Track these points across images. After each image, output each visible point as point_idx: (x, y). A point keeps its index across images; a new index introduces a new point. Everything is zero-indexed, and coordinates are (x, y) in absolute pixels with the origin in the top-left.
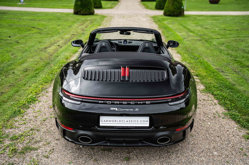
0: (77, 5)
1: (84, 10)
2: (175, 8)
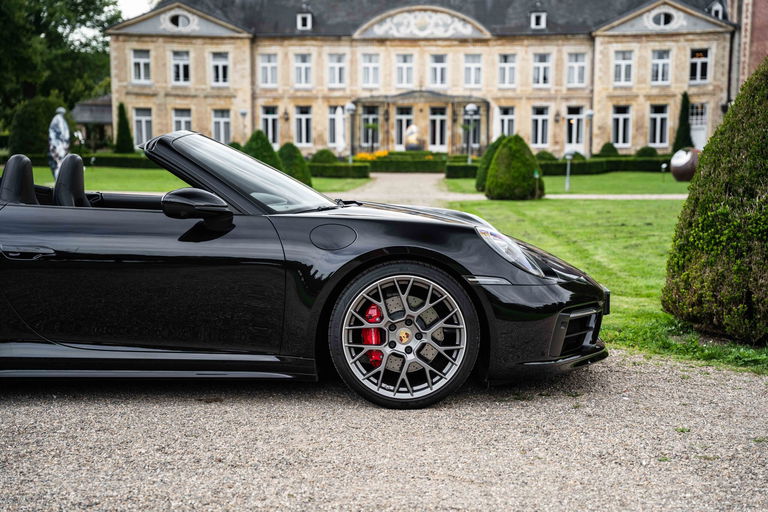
2: (514, 178)
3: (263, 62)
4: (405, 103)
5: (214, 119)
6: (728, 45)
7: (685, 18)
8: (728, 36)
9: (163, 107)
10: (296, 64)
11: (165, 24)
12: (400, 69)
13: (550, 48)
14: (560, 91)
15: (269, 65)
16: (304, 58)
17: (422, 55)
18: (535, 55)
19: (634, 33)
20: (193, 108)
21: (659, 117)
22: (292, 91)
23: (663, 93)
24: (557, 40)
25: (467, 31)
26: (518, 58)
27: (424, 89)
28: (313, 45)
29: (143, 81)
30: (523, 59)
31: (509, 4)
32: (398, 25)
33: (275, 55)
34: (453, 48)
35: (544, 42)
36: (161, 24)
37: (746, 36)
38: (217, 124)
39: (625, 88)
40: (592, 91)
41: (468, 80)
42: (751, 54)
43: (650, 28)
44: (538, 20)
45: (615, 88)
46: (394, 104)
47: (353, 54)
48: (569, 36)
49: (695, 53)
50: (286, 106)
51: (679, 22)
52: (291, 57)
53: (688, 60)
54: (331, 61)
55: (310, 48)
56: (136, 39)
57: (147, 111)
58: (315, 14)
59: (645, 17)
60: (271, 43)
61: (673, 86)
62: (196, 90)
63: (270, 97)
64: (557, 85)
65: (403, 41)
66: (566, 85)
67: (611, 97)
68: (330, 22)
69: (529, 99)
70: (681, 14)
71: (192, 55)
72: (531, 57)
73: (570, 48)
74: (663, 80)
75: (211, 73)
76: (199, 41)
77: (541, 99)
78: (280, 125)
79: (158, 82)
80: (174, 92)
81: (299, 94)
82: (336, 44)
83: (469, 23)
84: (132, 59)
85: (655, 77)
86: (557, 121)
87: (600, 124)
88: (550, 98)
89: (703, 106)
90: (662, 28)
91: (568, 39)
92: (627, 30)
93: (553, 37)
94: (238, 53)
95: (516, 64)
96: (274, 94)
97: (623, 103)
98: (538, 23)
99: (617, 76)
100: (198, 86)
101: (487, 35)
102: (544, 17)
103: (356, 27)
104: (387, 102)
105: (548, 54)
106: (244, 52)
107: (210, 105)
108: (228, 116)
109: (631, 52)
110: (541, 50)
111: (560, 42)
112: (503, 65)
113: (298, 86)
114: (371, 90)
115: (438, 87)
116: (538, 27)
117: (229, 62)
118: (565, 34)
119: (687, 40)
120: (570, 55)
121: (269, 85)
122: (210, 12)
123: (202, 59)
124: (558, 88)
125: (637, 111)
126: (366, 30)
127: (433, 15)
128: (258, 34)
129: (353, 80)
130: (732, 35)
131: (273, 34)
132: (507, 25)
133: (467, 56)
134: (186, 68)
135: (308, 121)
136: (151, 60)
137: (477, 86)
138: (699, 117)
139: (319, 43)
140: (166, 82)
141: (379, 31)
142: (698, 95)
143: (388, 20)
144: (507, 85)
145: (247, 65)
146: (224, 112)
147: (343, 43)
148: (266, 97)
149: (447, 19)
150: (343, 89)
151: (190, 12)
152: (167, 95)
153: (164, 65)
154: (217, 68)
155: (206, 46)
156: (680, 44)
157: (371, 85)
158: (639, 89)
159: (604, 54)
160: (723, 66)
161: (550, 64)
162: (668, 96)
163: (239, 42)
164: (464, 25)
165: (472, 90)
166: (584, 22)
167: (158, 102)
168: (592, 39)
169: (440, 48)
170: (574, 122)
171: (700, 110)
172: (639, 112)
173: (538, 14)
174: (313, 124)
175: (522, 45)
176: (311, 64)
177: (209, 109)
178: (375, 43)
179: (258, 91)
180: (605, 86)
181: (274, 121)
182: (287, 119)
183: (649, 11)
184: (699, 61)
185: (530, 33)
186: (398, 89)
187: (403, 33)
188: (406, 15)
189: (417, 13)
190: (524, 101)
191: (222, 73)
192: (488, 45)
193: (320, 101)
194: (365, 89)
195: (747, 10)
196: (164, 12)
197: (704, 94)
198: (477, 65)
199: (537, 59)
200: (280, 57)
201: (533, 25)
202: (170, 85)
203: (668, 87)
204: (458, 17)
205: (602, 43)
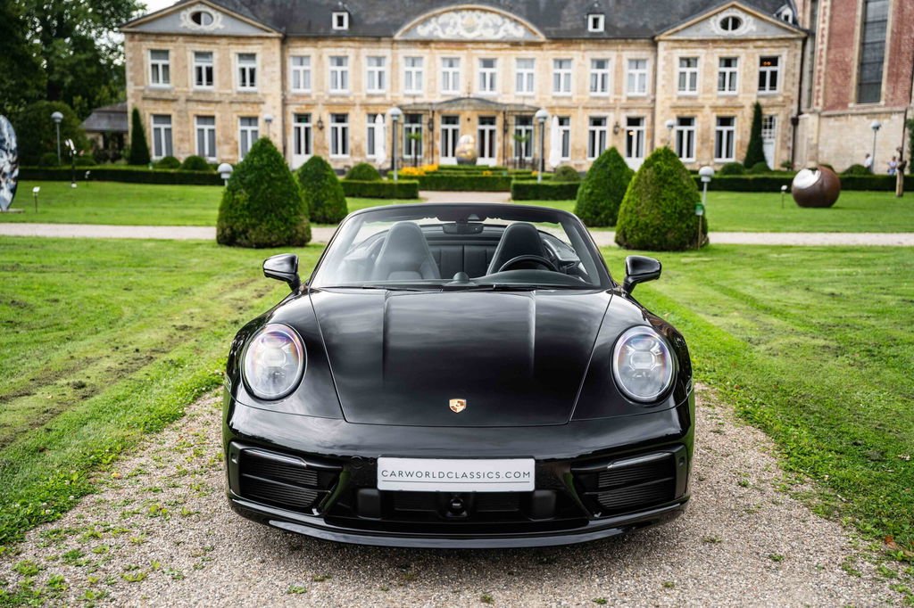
0: (231, 207)
1: (264, 227)
2: (666, 216)
3: (295, 65)
4: (452, 111)
5: (241, 128)
6: (799, 52)
7: (754, 23)
8: (800, 43)
9: (183, 114)
10: (330, 67)
11: (186, 23)
12: (446, 74)
13: (609, 54)
14: (620, 100)
15: (301, 68)
16: (340, 61)
17: (470, 57)
18: (593, 60)
19: (700, 38)
20: (217, 115)
21: (725, 129)
22: (327, 97)
23: (730, 104)
24: (617, 44)
25: (519, 33)
26: (574, 64)
27: (471, 96)
28: (349, 47)
29: (161, 85)
30: (580, 65)
31: (563, 5)
32: (444, 26)
33: (308, 57)
34: (503, 52)
35: (603, 47)
36: (180, 21)
37: (822, 43)
38: (244, 132)
39: (690, 98)
40: (654, 101)
41: (519, 87)
42: (828, 62)
43: (717, 32)
44: (596, 21)
45: (680, 98)
46: (440, 112)
47: (394, 57)
48: (630, 41)
49: (763, 61)
50: (321, 114)
51: (749, 27)
52: (326, 59)
53: (757, 69)
54: (370, 65)
55: (347, 49)
56: (154, 38)
57: (166, 118)
58: (352, 13)
59: (712, 19)
60: (304, 43)
61: (741, 96)
62: (221, 94)
63: (301, 104)
64: (616, 93)
65: (449, 43)
66: (626, 93)
67: (674, 107)
68: (368, 22)
69: (585, 108)
70: (750, 18)
71: (216, 56)
72: (588, 63)
73: (630, 53)
74: (730, 90)
75: (237, 76)
76: (224, 41)
77: (598, 108)
78: (313, 134)
79: (178, 86)
80: (196, 98)
81: (335, 100)
82: (376, 45)
83: (522, 24)
84: (149, 61)
85: (722, 85)
86: (616, 133)
87: (663, 137)
88: (608, 108)
89: (771, 119)
90: (730, 33)
91: (629, 44)
92: (693, 34)
93: (613, 41)
94: (267, 55)
95: (573, 70)
96: (307, 100)
97: (687, 114)
98: (595, 26)
99: (682, 85)
100: (222, 91)
101: (541, 38)
102: (602, 19)
103: (397, 27)
104: (432, 109)
105: (607, 60)
106: (274, 53)
107: (237, 112)
108: (256, 125)
109: (696, 59)
110: (599, 55)
111: (620, 47)
112: (558, 71)
113: (334, 91)
114: (414, 97)
115: (487, 94)
116: (596, 30)
117: (257, 64)
118: (626, 39)
119: (756, 47)
120: (631, 61)
121: (302, 91)
122: (236, 9)
123: (227, 61)
124: (616, 97)
125: (703, 123)
126: (408, 30)
127: (482, 14)
128: (289, 34)
129: (394, 86)
130: (804, 41)
131: (307, 35)
132: (562, 28)
133: (518, 60)
134: (210, 71)
135: (344, 130)
136: (170, 62)
137: (530, 94)
138: (768, 130)
139: (357, 44)
140: (187, 86)
141: (423, 32)
142: (768, 107)
143: (433, 20)
144: (562, 93)
145: (277, 68)
146: (251, 120)
147: (382, 45)
148: (298, 104)
149: (498, 19)
150: (383, 96)
151: (213, 8)
152: (188, 100)
153: (186, 67)
154: (243, 70)
155: (231, 46)
156: (749, 51)
157: (414, 91)
158: (704, 98)
159: (668, 61)
160: (794, 75)
161: (609, 70)
162: (736, 107)
163: (267, 41)
164: (516, 27)
165: (524, 97)
166: (645, 26)
167: (178, 108)
168: (654, 44)
169: (489, 52)
170: (634, 134)
171: (768, 123)
172: (705, 124)
173: (596, 16)
174: (350, 134)
175: (579, 50)
176: (348, 67)
177: (235, 116)
178: (418, 45)
179: (289, 97)
180: (668, 96)
181: (307, 130)
182: (321, 128)
183: (716, 14)
184: (768, 70)
185: (587, 36)
186: (443, 96)
187: (449, 34)
188: (452, 14)
189: (464, 13)
190: (580, 111)
191: (249, 77)
192: (542, 50)
193: (358, 108)
194: (407, 96)
195: (824, 14)
196: (184, 8)
197: (773, 106)
198: (530, 71)
199: (595, 65)
200: (313, 59)
201: (590, 28)
202: (192, 90)
203: (736, 97)
204: (509, 18)
205: (666, 49)
